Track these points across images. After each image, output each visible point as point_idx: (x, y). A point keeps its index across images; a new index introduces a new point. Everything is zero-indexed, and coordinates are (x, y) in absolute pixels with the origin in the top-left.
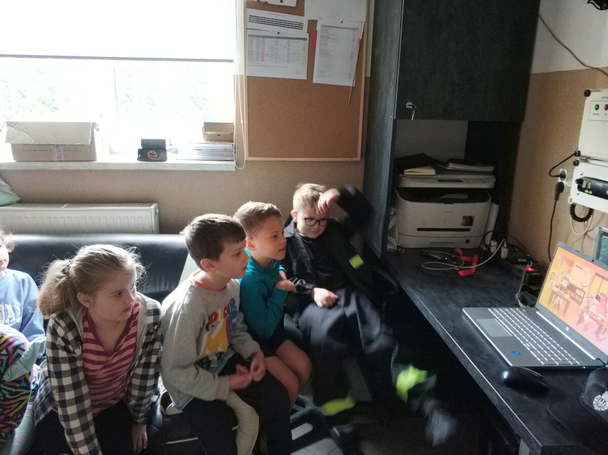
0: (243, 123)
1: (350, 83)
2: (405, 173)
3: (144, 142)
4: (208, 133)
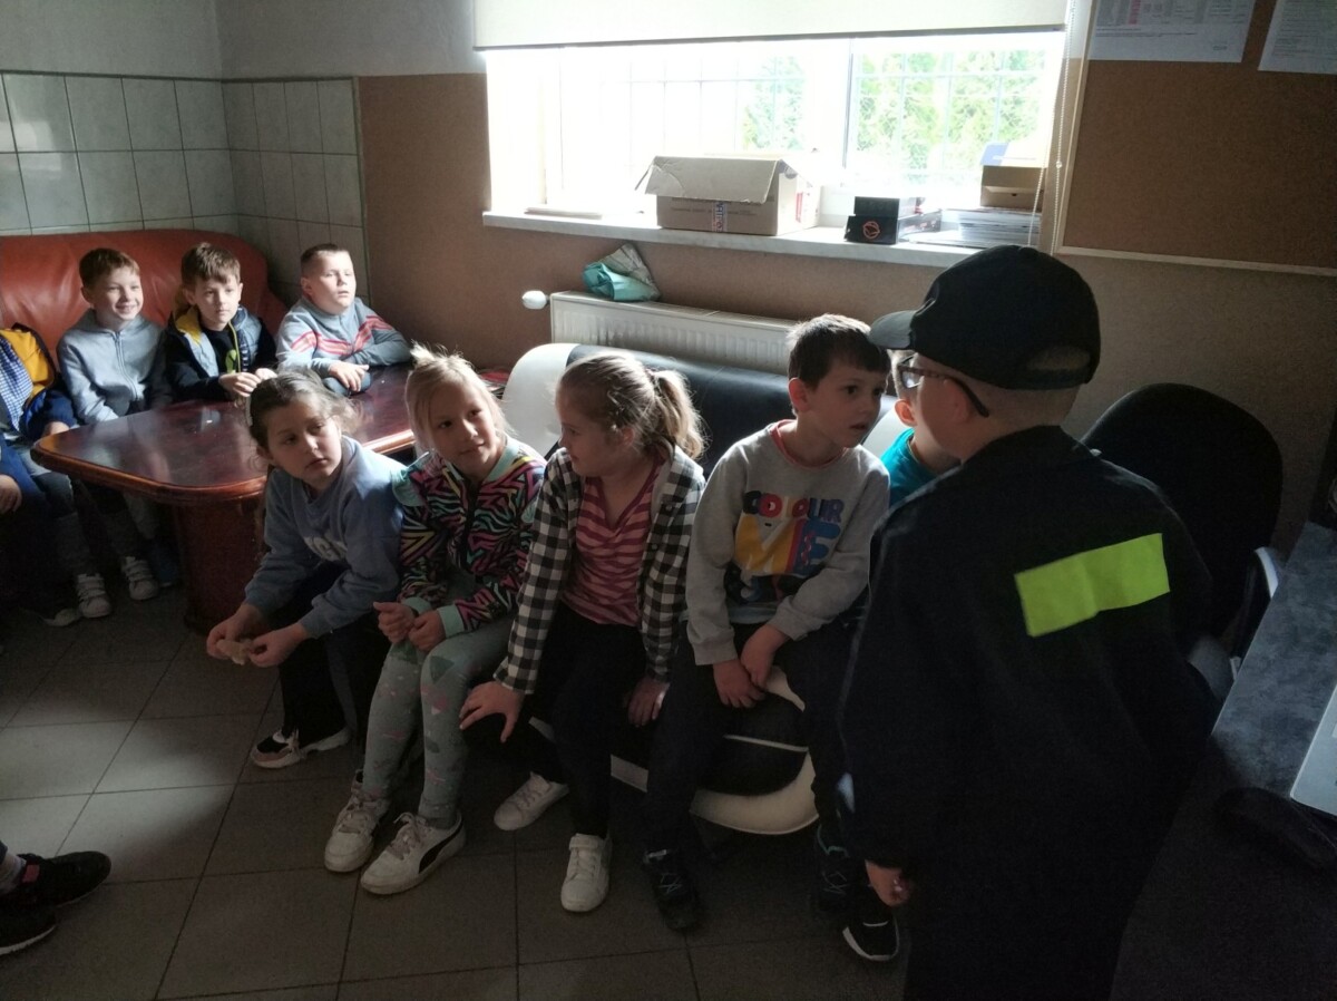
3: (861, 204)
4: (991, 189)
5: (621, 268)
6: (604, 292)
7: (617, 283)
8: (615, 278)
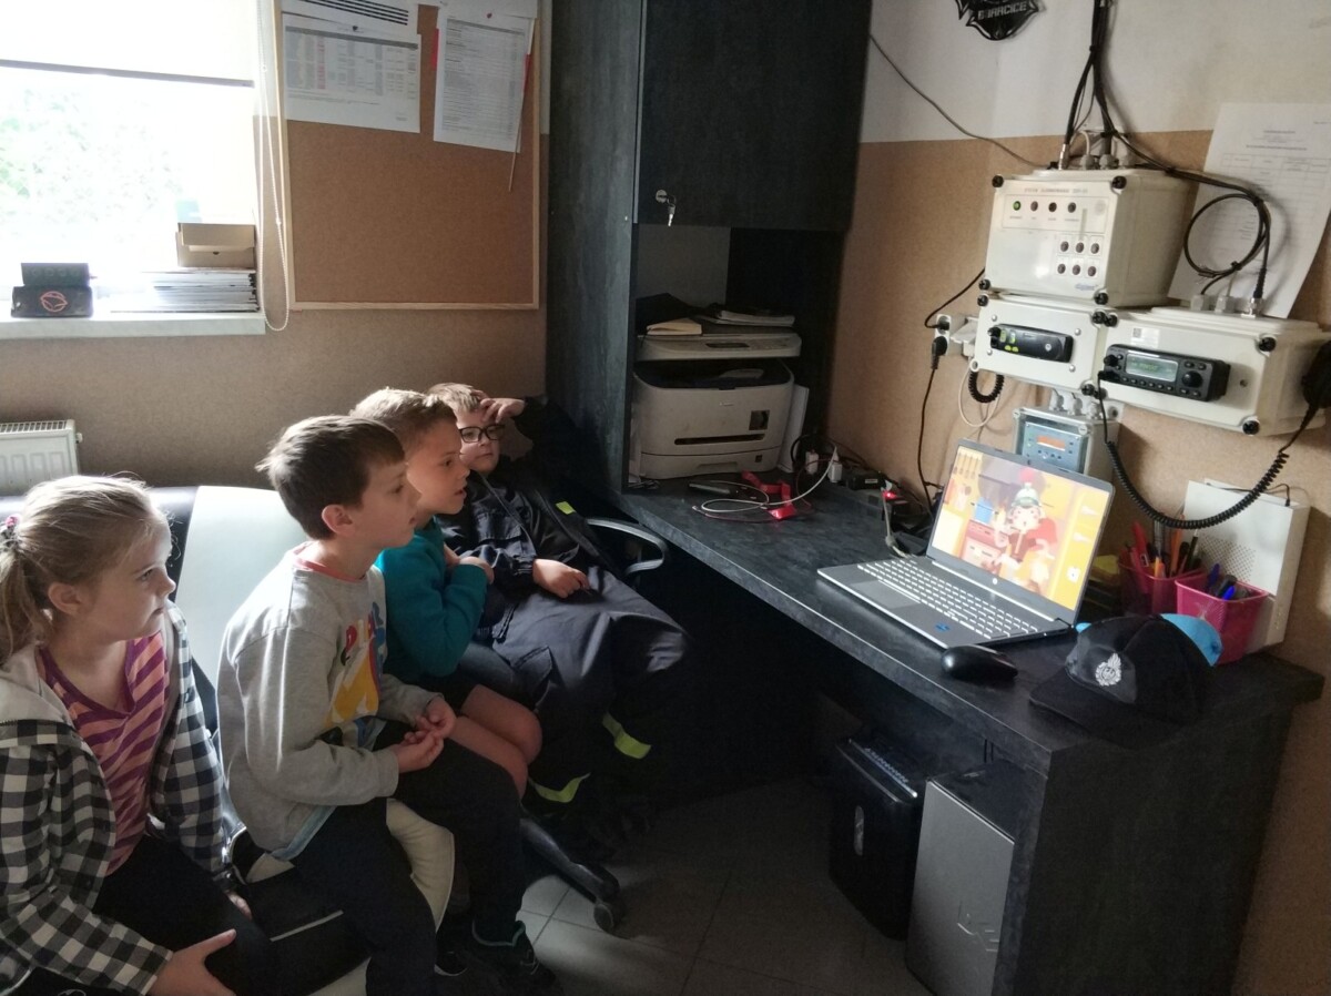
0: (282, 225)
1: (510, 145)
2: (650, 333)
3: (30, 272)
4: (193, 248)
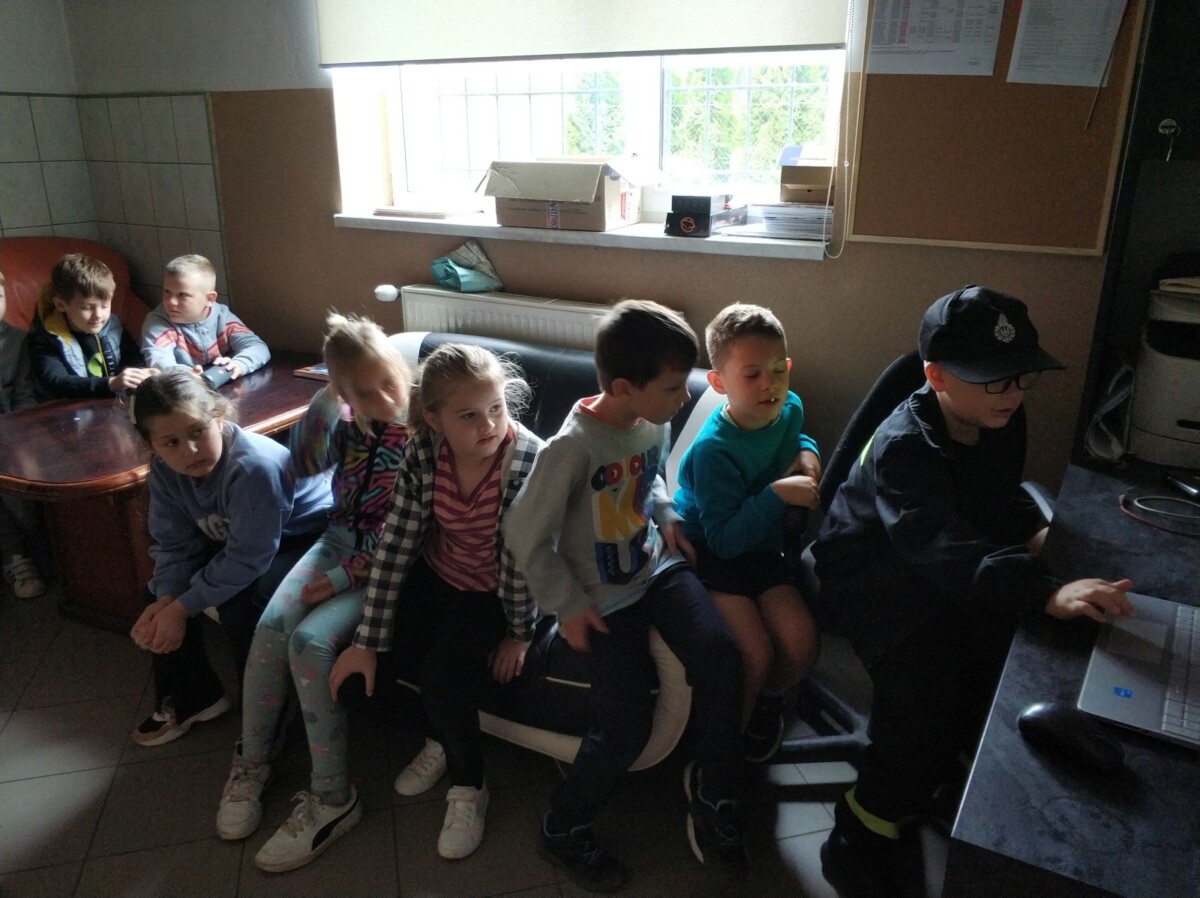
2: (1163, 288)
3: (677, 201)
4: (789, 186)
5: (465, 262)
6: (452, 284)
7: (463, 276)
8: (460, 271)
